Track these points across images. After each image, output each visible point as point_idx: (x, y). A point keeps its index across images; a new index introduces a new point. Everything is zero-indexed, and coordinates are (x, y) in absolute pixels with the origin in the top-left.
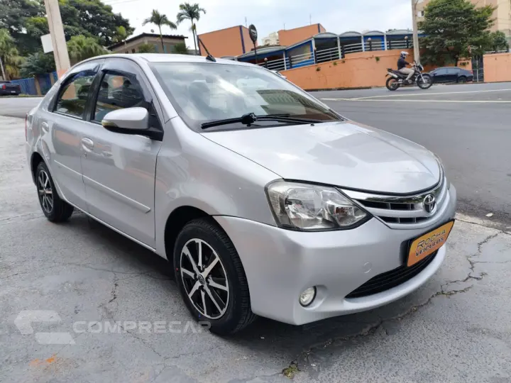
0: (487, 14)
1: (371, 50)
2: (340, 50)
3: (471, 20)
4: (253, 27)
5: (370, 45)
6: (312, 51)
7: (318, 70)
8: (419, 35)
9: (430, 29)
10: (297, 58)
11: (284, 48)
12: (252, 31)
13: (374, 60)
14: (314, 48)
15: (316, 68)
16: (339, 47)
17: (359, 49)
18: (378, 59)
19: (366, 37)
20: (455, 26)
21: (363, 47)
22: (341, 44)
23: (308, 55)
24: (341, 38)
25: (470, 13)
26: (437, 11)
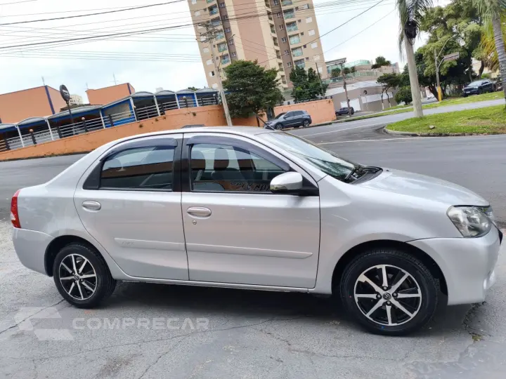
0: (273, 75)
1: (187, 107)
2: (158, 108)
3: (263, 80)
4: (63, 87)
5: (186, 102)
6: (131, 109)
7: (141, 126)
8: (225, 92)
9: (233, 87)
10: (117, 117)
11: (101, 106)
12: (64, 91)
13: (192, 115)
14: (133, 106)
15: (139, 124)
16: (157, 105)
17: (175, 107)
18: (194, 114)
19: (178, 95)
20: (253, 85)
21: (178, 104)
22: (158, 102)
23: (127, 113)
24: (156, 96)
25: (262, 74)
26: (236, 72)
